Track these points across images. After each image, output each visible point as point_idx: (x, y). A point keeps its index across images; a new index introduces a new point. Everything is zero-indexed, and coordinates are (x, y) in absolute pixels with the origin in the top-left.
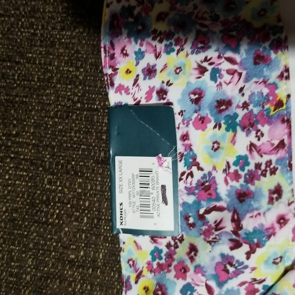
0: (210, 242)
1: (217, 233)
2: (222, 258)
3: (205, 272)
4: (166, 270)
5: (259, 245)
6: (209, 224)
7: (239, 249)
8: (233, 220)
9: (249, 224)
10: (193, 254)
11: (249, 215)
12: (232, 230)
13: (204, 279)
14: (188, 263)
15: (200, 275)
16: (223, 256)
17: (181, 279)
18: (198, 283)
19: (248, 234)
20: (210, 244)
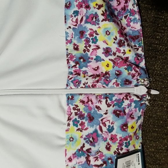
0: (100, 152)
1: (97, 156)
2: (95, 145)
3: (102, 138)
4: (122, 138)
5: (79, 150)
6: (101, 160)
7: (87, 149)
8: (90, 161)
9: (83, 159)
10: (108, 146)
11: (83, 163)
12: (90, 157)
13: (103, 135)
14: (110, 142)
15: (105, 137)
16: (94, 146)
17: (114, 135)
18: (106, 133)
19: (83, 155)
20: (100, 151)
